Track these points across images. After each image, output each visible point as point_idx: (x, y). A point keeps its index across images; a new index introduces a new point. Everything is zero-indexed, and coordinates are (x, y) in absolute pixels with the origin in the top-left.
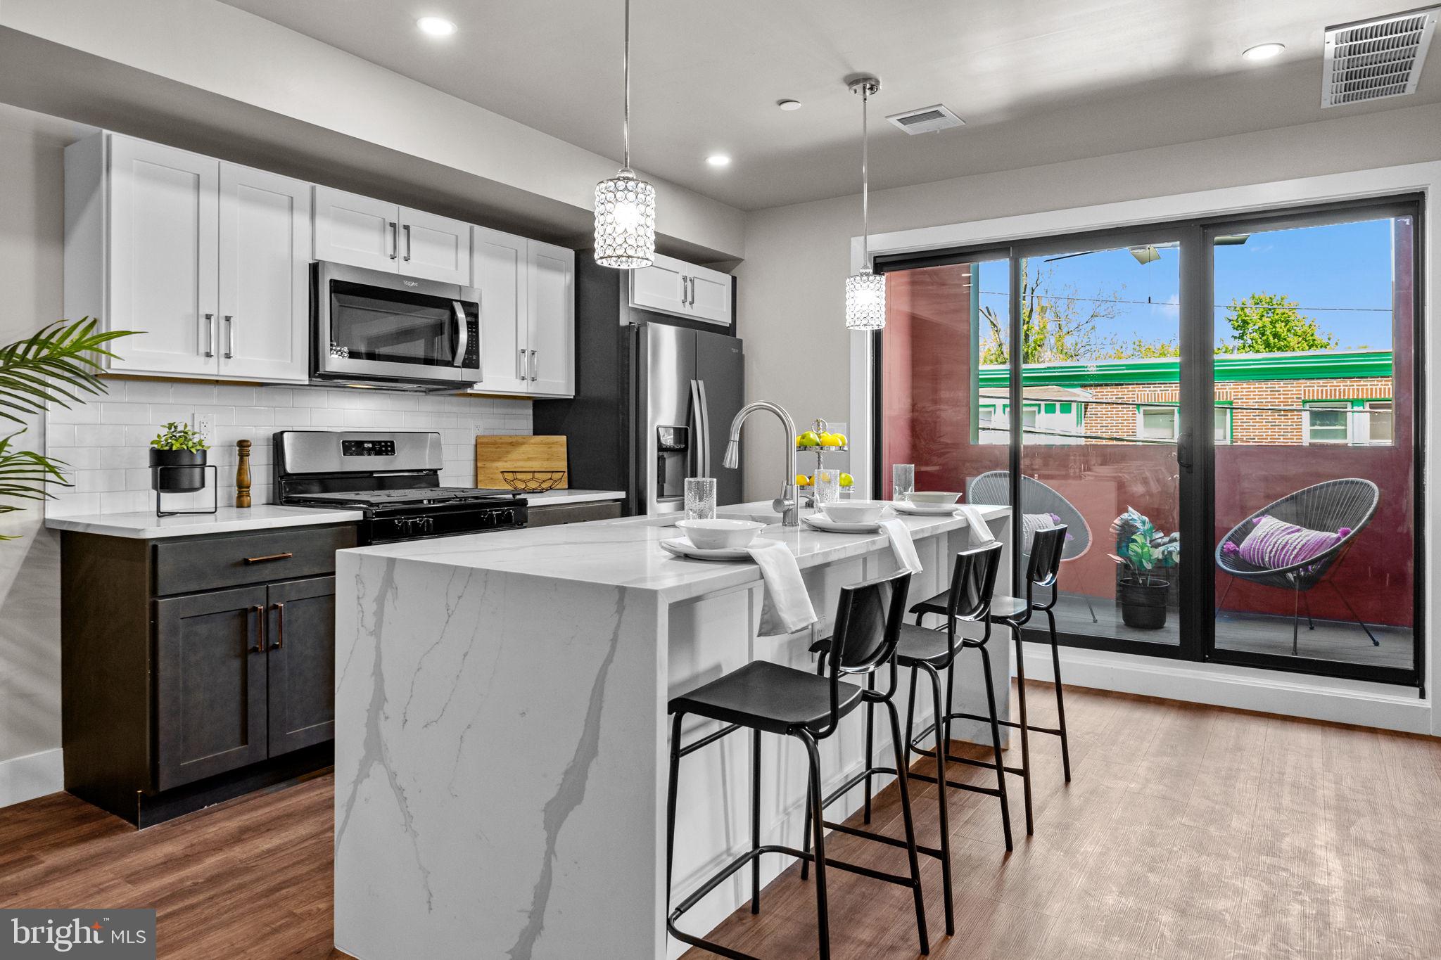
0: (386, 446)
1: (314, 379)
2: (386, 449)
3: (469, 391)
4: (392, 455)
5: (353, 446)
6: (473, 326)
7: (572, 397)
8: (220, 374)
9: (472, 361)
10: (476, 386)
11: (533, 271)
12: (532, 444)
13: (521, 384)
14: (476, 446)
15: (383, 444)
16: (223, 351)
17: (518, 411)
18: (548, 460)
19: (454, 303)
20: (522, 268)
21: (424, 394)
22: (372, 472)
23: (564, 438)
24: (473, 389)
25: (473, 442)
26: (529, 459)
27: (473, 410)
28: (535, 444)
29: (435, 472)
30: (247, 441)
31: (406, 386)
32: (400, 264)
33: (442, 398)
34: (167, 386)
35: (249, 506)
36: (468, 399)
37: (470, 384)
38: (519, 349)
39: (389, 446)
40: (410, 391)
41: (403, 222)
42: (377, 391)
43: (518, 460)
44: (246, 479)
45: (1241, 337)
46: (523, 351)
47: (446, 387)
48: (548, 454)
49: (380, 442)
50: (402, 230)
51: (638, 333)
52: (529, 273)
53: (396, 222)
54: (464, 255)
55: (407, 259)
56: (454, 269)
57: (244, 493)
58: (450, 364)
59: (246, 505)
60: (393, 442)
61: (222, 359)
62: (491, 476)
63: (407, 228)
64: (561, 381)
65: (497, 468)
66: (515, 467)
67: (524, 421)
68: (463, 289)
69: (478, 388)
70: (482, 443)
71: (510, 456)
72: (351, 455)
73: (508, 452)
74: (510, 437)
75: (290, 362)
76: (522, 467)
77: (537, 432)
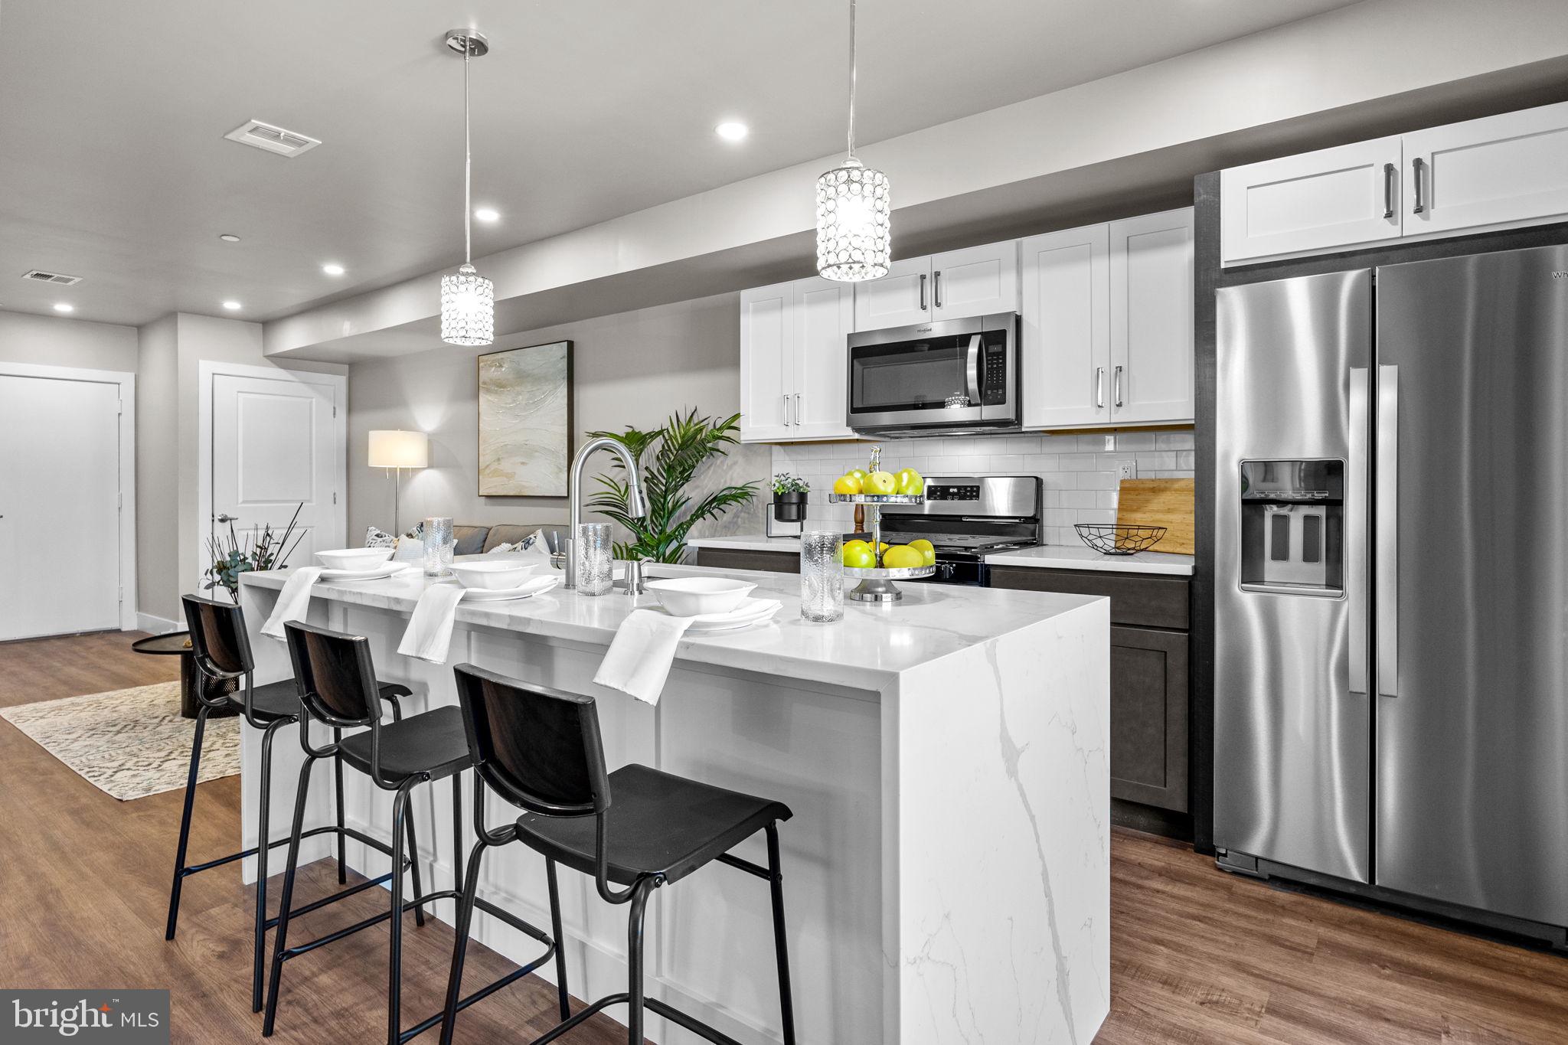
0: (972, 491)
2: (971, 494)
4: (975, 500)
5: (939, 491)
6: (999, 357)
7: (1193, 422)
8: (794, 437)
9: (997, 396)
11: (1119, 261)
12: (1176, 490)
13: (1098, 414)
14: (1122, 491)
15: (969, 489)
16: (794, 421)
19: (973, 337)
20: (1100, 263)
22: (961, 516)
25: (1120, 487)
32: (934, 311)
34: (829, 446)
38: (1095, 368)
39: (974, 491)
41: (936, 269)
43: (1158, 511)
46: (1101, 371)
49: (965, 487)
50: (934, 278)
52: (1111, 266)
53: (928, 272)
54: (1008, 278)
55: (938, 304)
56: (997, 297)
60: (980, 487)
61: (795, 427)
63: (939, 274)
65: (1135, 521)
70: (1128, 489)
71: (1149, 505)
72: (933, 500)
73: (1148, 501)
74: (1152, 481)
75: (840, 422)
76: (1160, 521)
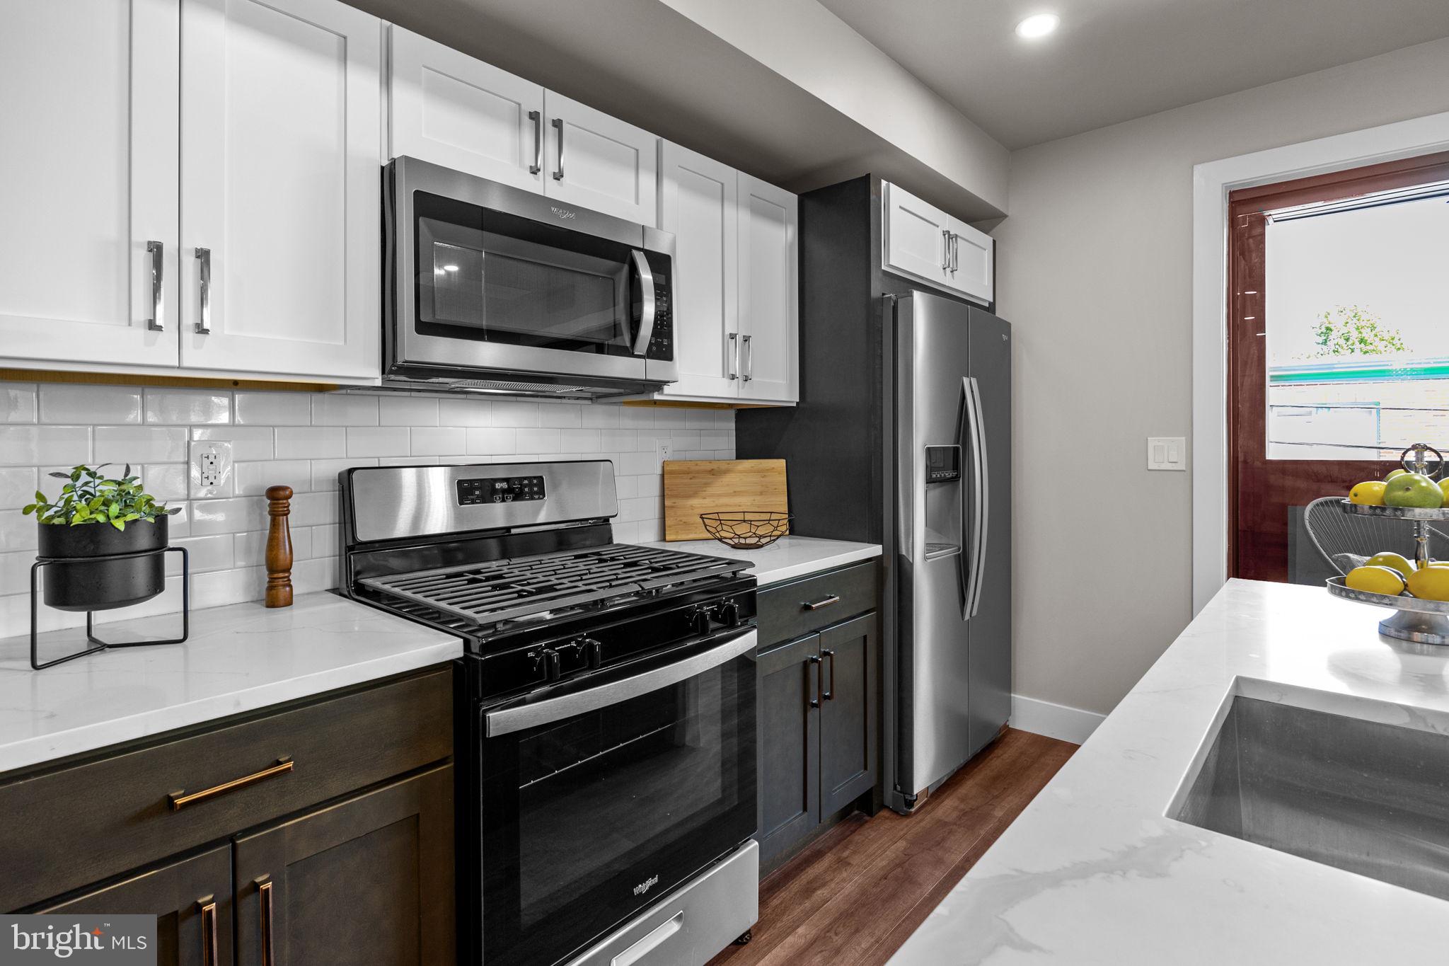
0: (531, 485)
1: (393, 377)
2: (531, 489)
3: (657, 396)
4: (539, 498)
5: (477, 488)
6: (664, 291)
7: (795, 405)
8: (185, 363)
9: (662, 348)
10: (667, 389)
11: (745, 217)
12: (741, 472)
13: (730, 386)
14: (663, 476)
15: (526, 482)
16: (189, 319)
17: (718, 425)
18: (761, 493)
19: (634, 252)
20: (730, 211)
21: (589, 402)
22: (507, 529)
23: (782, 463)
24: (662, 394)
25: (659, 471)
26: (736, 493)
27: (658, 424)
28: (745, 472)
29: (606, 520)
30: (284, 488)
31: (560, 389)
32: (547, 184)
33: (615, 408)
34: (132, 392)
35: (289, 603)
36: (657, 409)
37: (658, 385)
38: (727, 332)
39: (535, 485)
40: (569, 398)
41: (551, 114)
42: (519, 399)
43: (720, 496)
44: (281, 556)
45: (1325, 343)
46: (733, 336)
47: (622, 391)
48: (762, 486)
49: (519, 480)
50: (549, 127)
51: (895, 309)
52: (739, 219)
53: (540, 110)
54: (648, 181)
55: (557, 174)
56: (633, 202)
57: (280, 582)
58: (628, 352)
59: (282, 602)
60: (542, 477)
61: (189, 336)
62: (684, 519)
63: (558, 124)
64: (781, 382)
65: (692, 507)
66: (717, 506)
67: (724, 439)
68: (648, 233)
69: (670, 392)
70: (671, 472)
71: (709, 489)
72: (473, 503)
73: (707, 484)
74: (710, 462)
75: (342, 343)
76: (727, 505)
77: (742, 454)
